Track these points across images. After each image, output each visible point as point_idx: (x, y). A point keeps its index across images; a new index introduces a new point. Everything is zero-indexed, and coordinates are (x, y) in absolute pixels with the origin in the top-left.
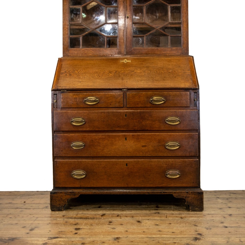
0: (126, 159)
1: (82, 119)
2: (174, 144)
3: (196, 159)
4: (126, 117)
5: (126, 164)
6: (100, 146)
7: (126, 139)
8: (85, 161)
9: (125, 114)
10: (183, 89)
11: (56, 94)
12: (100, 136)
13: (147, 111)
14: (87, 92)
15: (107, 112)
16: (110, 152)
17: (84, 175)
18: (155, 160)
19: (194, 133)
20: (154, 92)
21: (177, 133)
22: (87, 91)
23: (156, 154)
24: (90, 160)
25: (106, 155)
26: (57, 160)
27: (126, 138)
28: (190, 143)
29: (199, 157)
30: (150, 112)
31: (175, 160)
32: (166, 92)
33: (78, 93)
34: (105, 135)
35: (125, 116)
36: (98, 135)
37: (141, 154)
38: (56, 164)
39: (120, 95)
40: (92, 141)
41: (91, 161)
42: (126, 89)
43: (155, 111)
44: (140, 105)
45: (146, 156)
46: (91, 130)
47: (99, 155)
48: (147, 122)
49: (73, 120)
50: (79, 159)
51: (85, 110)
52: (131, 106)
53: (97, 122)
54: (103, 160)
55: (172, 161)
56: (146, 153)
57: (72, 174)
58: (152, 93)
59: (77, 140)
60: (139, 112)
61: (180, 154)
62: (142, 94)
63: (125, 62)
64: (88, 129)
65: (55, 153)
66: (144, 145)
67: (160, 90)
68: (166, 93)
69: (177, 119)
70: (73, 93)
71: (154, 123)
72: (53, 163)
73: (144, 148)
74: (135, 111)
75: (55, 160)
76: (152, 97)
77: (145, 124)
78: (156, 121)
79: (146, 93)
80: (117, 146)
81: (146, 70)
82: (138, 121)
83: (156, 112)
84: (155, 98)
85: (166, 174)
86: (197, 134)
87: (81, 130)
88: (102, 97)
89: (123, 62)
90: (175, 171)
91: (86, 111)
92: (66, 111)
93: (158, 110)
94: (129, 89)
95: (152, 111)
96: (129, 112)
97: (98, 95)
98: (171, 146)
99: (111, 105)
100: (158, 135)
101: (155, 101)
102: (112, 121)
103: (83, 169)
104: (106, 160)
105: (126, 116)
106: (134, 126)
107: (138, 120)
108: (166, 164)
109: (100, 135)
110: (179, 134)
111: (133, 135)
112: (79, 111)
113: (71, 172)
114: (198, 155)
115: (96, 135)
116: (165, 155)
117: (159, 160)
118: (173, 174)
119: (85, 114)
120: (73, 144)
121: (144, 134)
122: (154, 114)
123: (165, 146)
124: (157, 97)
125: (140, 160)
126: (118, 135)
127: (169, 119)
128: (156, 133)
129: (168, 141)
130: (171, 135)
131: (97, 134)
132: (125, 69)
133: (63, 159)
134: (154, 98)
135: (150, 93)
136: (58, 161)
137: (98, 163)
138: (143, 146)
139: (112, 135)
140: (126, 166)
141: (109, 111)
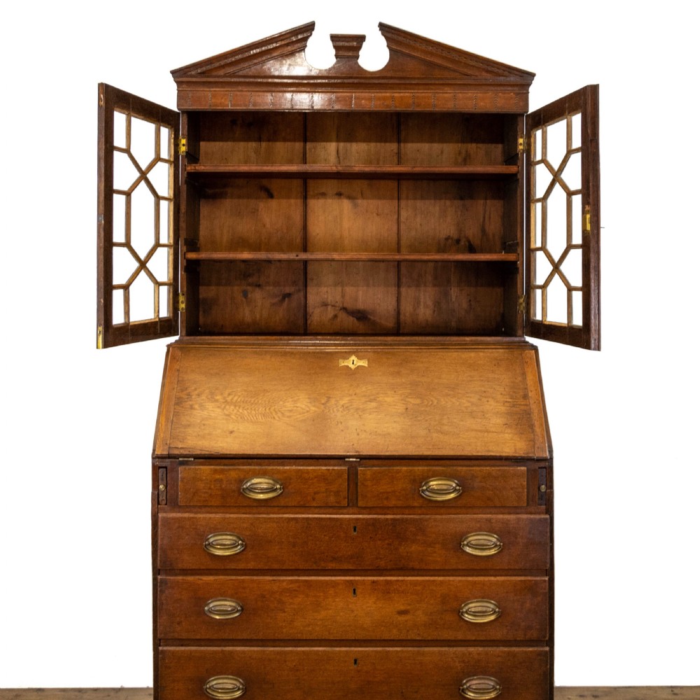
0: (355, 647)
1: (235, 538)
2: (484, 609)
3: (543, 646)
4: (355, 533)
5: (353, 661)
6: (285, 612)
7: (354, 593)
8: (244, 652)
9: (352, 525)
10: (511, 459)
11: (166, 468)
12: (285, 584)
13: (412, 516)
14: (250, 465)
15: (303, 518)
16: (310, 629)
17: (239, 689)
18: (431, 649)
19: (538, 578)
20: (430, 465)
21: (492, 578)
22: (250, 461)
23: (434, 635)
24: (255, 649)
25: (299, 637)
26: (165, 648)
27: (354, 590)
28: (528, 605)
29: (550, 642)
30: (420, 519)
31: (486, 649)
32: (464, 468)
33: (224, 465)
34: (297, 581)
35: (353, 530)
36: (279, 581)
37: (395, 634)
38: (163, 659)
39: (339, 474)
40: (263, 596)
41: (258, 651)
42: (356, 458)
43: (433, 517)
44: (393, 502)
45: (409, 638)
46: (260, 567)
47: (280, 637)
48: (413, 548)
49: (211, 540)
50: (225, 646)
51: (243, 513)
52: (370, 504)
53: (277, 547)
54: (290, 649)
55: (479, 654)
56: (408, 631)
57: (207, 688)
58: (426, 468)
59: (223, 595)
60: (392, 519)
61: (499, 634)
62: (398, 472)
63: (353, 367)
64: (251, 565)
65: (160, 628)
66: (402, 608)
67: (448, 462)
68: (462, 469)
69: (492, 541)
70: (212, 467)
71: (429, 549)
72: (154, 655)
73: (402, 618)
74: (380, 516)
75: (160, 648)
76: (426, 479)
77: (407, 553)
78: (437, 546)
79: (410, 468)
80: (331, 611)
81: (410, 394)
82: (388, 544)
83: (435, 520)
84: (434, 484)
85: (461, 688)
86: (545, 581)
87: (233, 567)
88: (291, 479)
89: (348, 366)
90: (486, 682)
91: (247, 516)
92: (192, 515)
93: (441, 514)
94: (364, 458)
95: (428, 516)
96: (364, 519)
97: (279, 471)
98: (475, 614)
99: (314, 499)
100: (442, 582)
101: (433, 491)
102: (318, 542)
103: (237, 673)
104: (299, 649)
105: (355, 530)
106: (377, 559)
107: (387, 542)
108: (463, 662)
109: (284, 581)
110: (498, 581)
111: (374, 582)
112: (228, 516)
113: (203, 681)
114: (547, 638)
115: (274, 580)
116: (460, 636)
117: (443, 649)
118: (480, 689)
119: (243, 523)
120: (211, 605)
121: (403, 581)
122: (430, 526)
123: (459, 614)
124: (440, 482)
125: (391, 649)
126: (332, 581)
127: (473, 539)
128: (436, 578)
129: (468, 599)
130: (475, 583)
131: (275, 578)
132: (351, 392)
133: (182, 646)
134: (431, 483)
135: (420, 469)
136: (170, 651)
137: (278, 657)
138: (401, 613)
139: (316, 581)
140: (353, 667)
141: (310, 516)
